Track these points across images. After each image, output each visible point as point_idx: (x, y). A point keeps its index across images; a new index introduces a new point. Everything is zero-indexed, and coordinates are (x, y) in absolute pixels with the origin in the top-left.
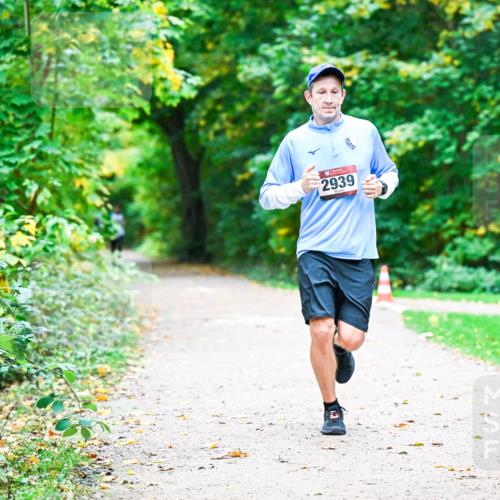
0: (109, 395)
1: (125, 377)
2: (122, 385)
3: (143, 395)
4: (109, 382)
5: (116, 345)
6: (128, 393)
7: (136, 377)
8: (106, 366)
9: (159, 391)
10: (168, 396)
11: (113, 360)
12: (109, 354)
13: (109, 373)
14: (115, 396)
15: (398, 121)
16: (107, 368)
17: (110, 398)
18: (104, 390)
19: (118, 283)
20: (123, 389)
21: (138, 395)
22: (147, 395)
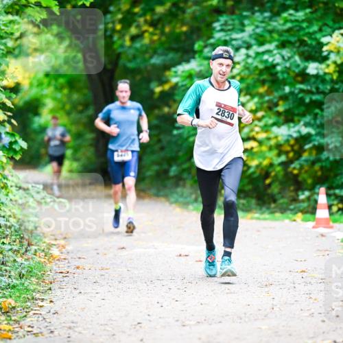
0: (13, 332)
1: (31, 313)
2: (28, 321)
3: (52, 332)
4: (13, 318)
5: (21, 276)
6: (35, 331)
7: (43, 312)
8: (10, 300)
9: (70, 328)
10: (80, 333)
11: (18, 294)
12: (14, 287)
13: (14, 308)
14: (20, 334)
15: (337, 25)
16: (11, 302)
17: (14, 336)
18: (7, 327)
19: (23, 206)
20: (29, 326)
21: (45, 332)
22: (56, 333)
